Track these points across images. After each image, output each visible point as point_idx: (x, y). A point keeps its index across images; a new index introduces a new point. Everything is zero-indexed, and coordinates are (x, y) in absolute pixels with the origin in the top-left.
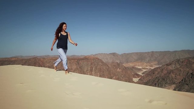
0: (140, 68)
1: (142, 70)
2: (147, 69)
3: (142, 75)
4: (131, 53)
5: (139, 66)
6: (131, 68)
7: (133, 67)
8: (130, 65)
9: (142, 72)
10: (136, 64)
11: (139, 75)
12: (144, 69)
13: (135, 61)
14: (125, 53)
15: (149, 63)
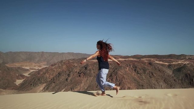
0: (28, 68)
1: (29, 71)
2: (35, 69)
3: (28, 76)
4: (19, 52)
5: (26, 66)
6: (17, 68)
7: (19, 68)
8: (15, 65)
9: (29, 72)
10: (23, 64)
11: (25, 76)
12: (32, 69)
13: (22, 61)
14: (11, 52)
15: (39, 63)
